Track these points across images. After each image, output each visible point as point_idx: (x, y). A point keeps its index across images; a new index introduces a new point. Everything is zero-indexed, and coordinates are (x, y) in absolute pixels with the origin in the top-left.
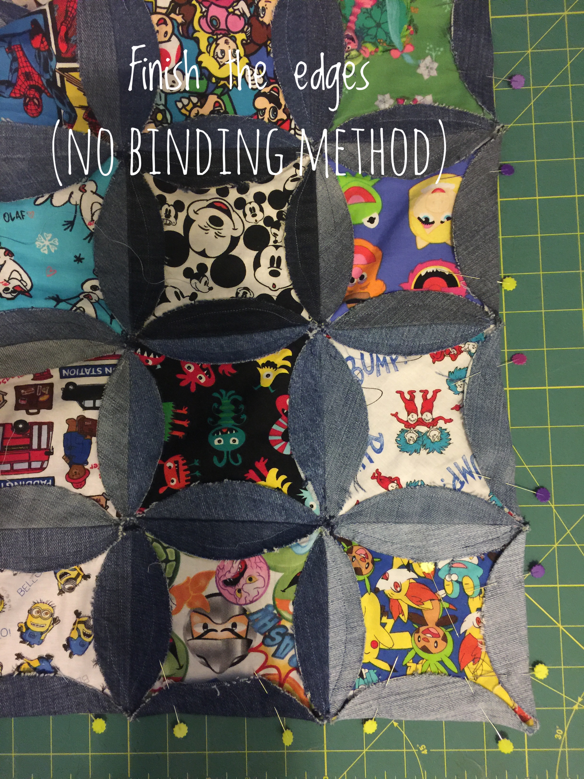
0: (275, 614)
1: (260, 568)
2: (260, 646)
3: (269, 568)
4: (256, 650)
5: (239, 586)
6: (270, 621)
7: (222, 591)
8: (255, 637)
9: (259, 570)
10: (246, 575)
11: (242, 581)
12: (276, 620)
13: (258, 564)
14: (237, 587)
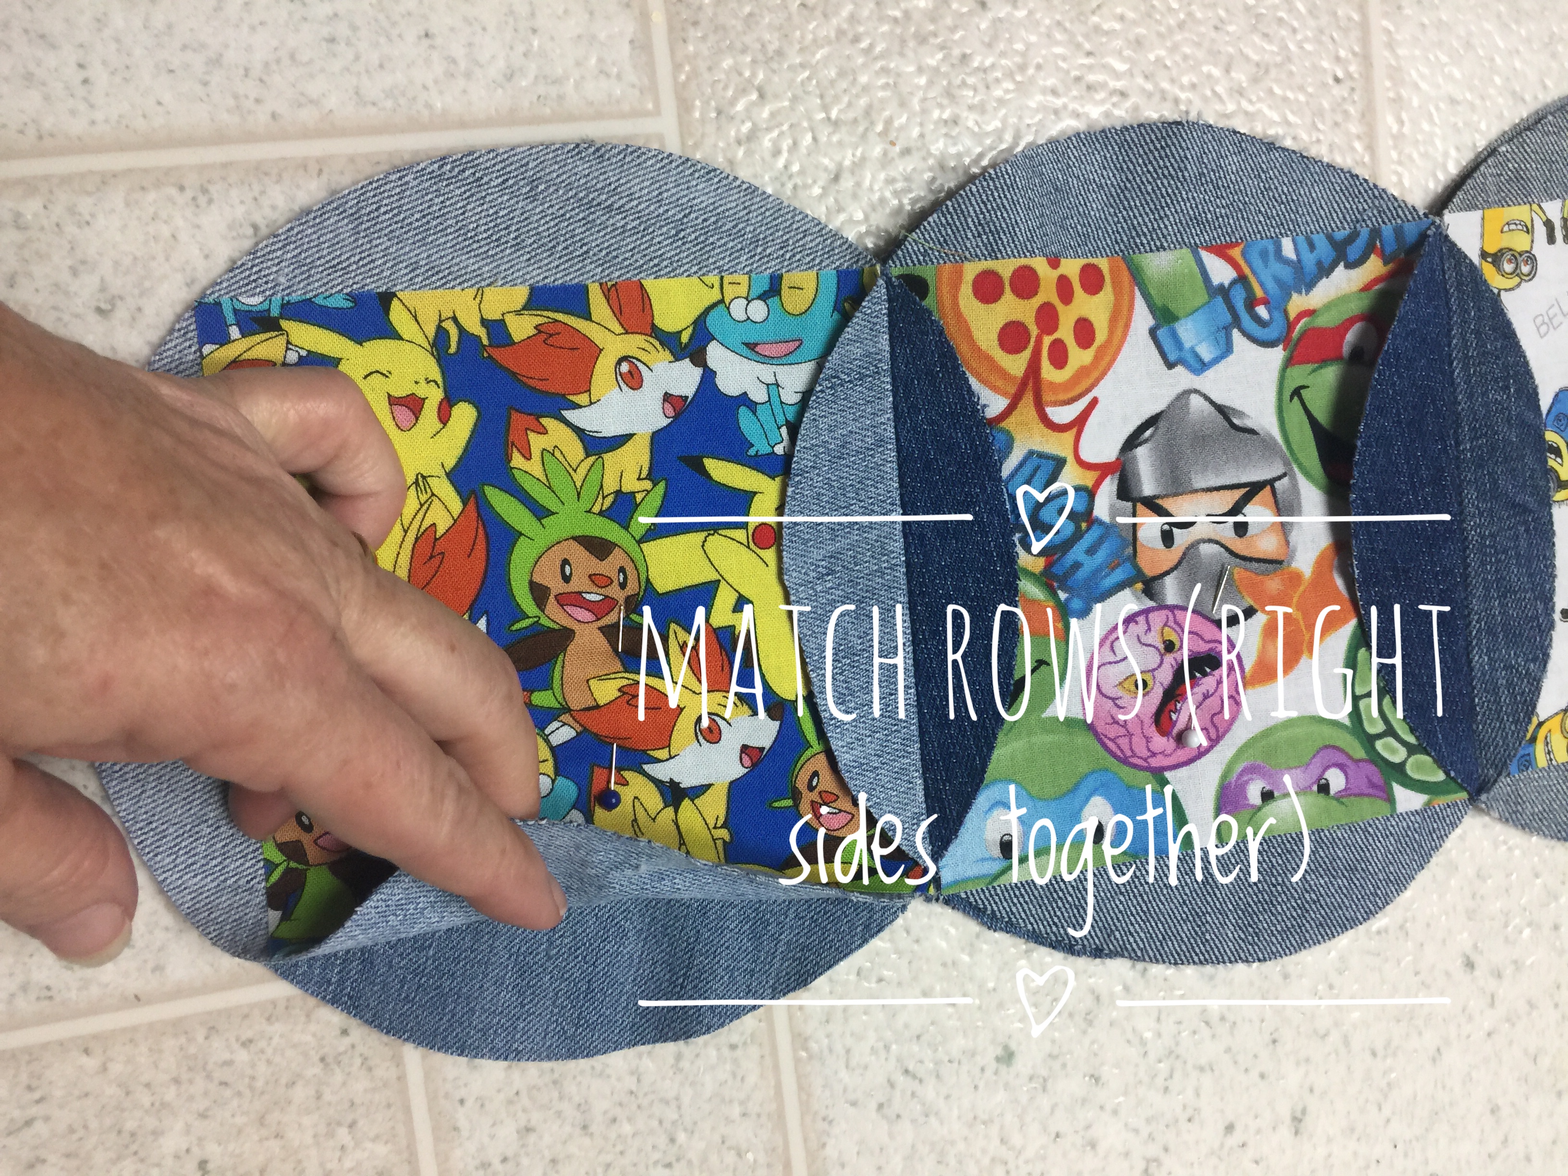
0: (1060, 588)
1: (1117, 723)
2: (1098, 485)
4: (1103, 469)
5: (1172, 660)
6: (1077, 566)
8: (1112, 508)
9: (1118, 715)
10: (1156, 694)
11: (1165, 676)
12: (1057, 571)
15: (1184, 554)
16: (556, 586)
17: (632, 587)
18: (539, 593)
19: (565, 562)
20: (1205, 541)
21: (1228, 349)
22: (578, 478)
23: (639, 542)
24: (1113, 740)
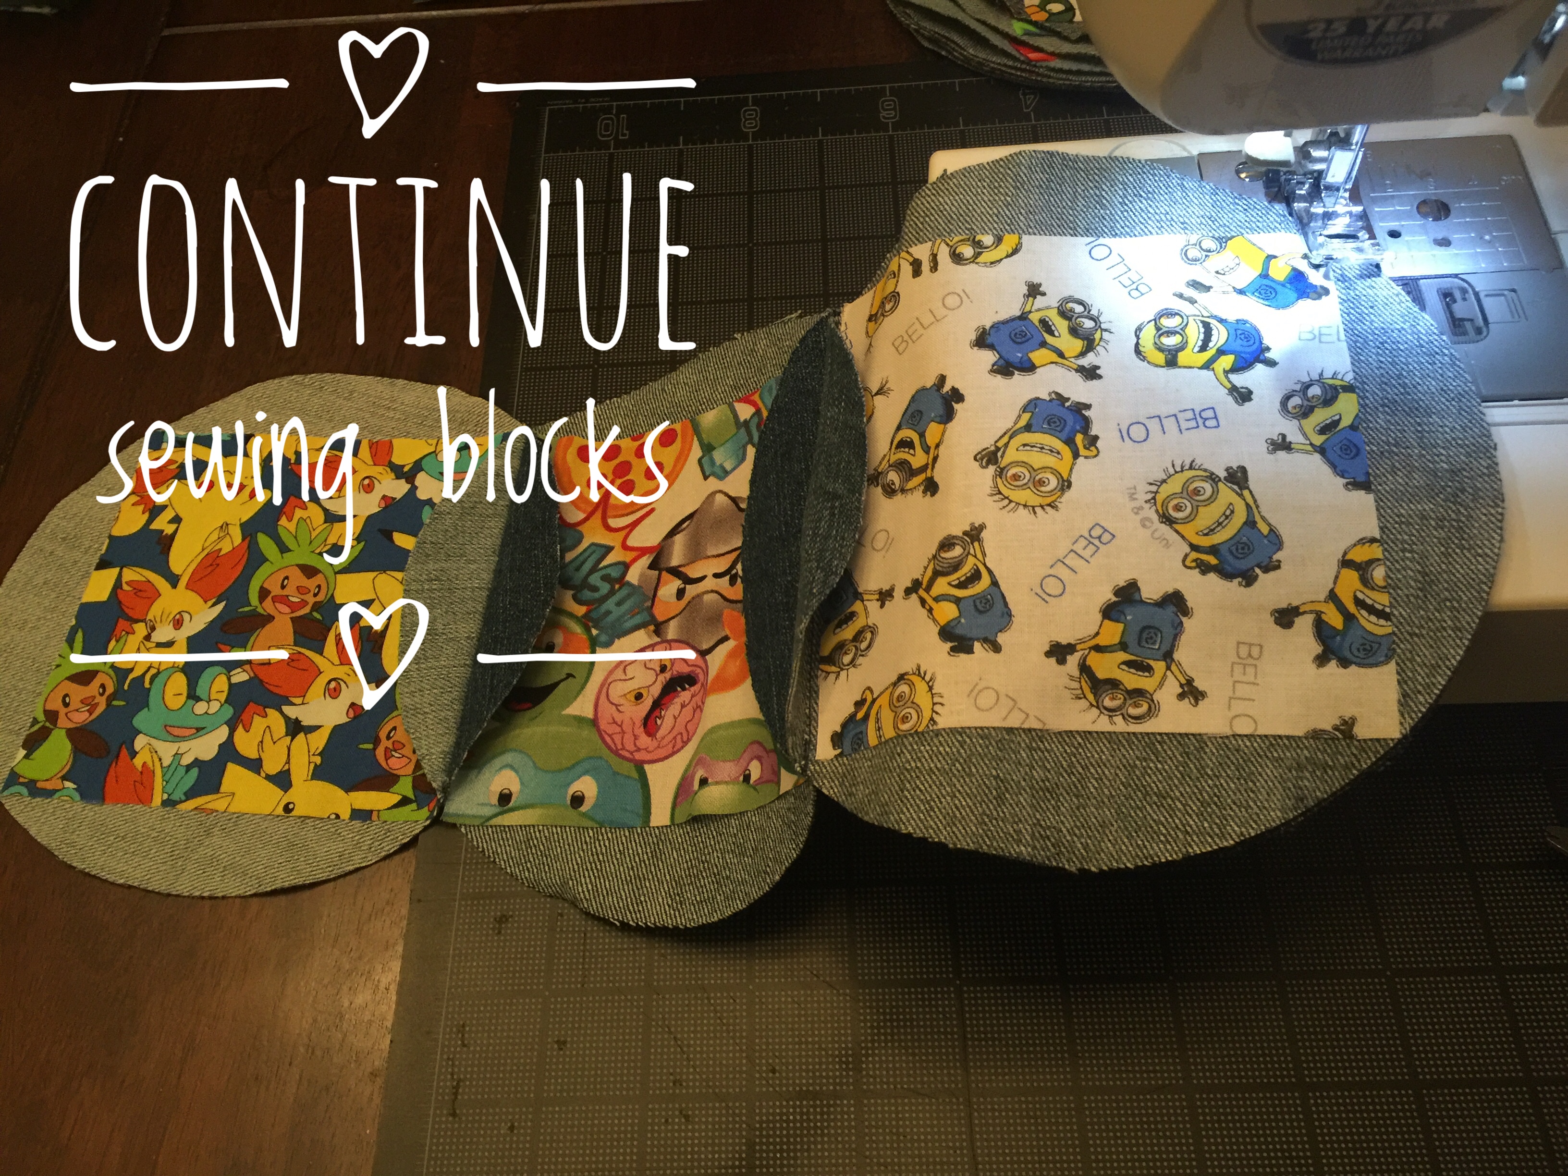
0: (594, 627)
1: (615, 722)
2: (634, 560)
3: (594, 722)
4: (643, 551)
5: (663, 678)
6: (608, 613)
8: (642, 575)
9: (618, 718)
10: (648, 703)
11: (656, 690)
12: (594, 615)
13: (618, 729)
14: (668, 675)
15: (690, 603)
16: (276, 591)
17: (321, 597)
18: (264, 593)
19: (287, 578)
20: (710, 592)
22: (314, 534)
23: (336, 573)
24: (610, 736)
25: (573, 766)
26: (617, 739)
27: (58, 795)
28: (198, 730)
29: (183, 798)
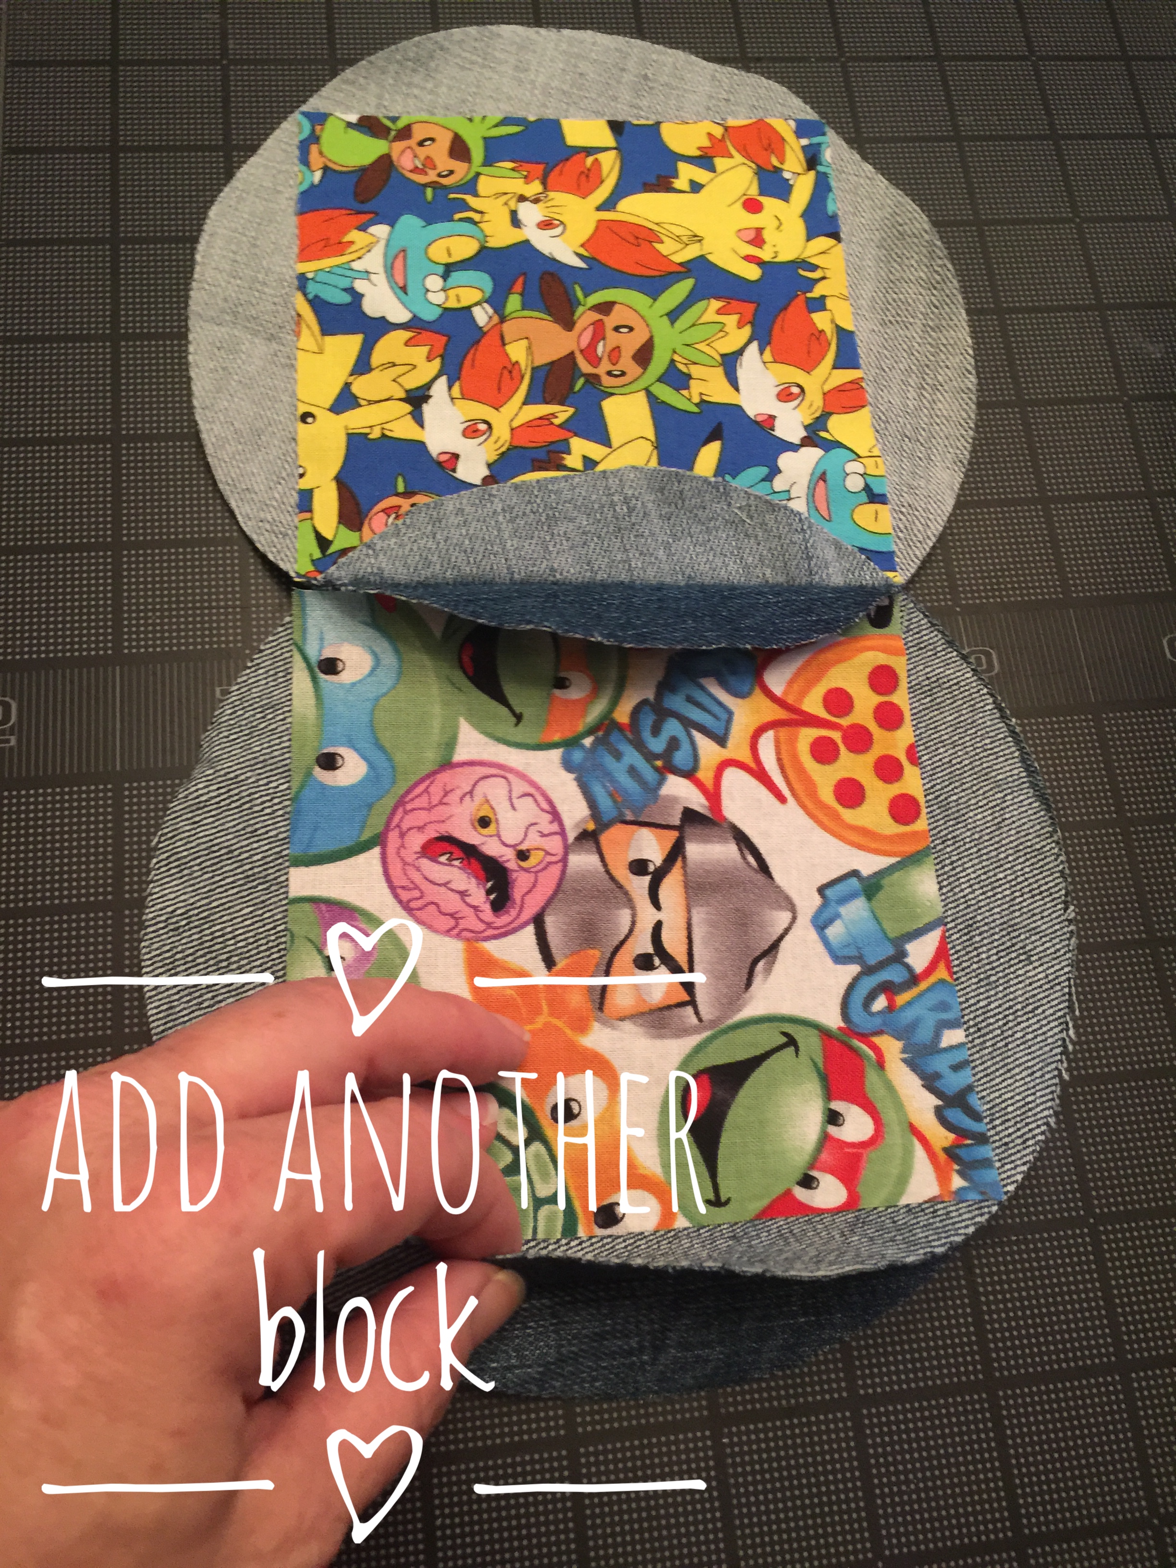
0: (595, 740)
1: (447, 793)
2: (700, 785)
3: (447, 765)
4: (714, 796)
5: (508, 857)
6: (618, 757)
7: (529, 912)
8: (674, 800)
9: (454, 797)
10: (471, 836)
11: (492, 848)
12: (615, 736)
13: (435, 800)
14: (512, 865)
15: (621, 887)
20: (634, 916)
21: (839, 959)
24: (426, 790)
25: (381, 748)
26: (422, 802)
27: (304, 168)
28: (404, 289)
29: (311, 296)
